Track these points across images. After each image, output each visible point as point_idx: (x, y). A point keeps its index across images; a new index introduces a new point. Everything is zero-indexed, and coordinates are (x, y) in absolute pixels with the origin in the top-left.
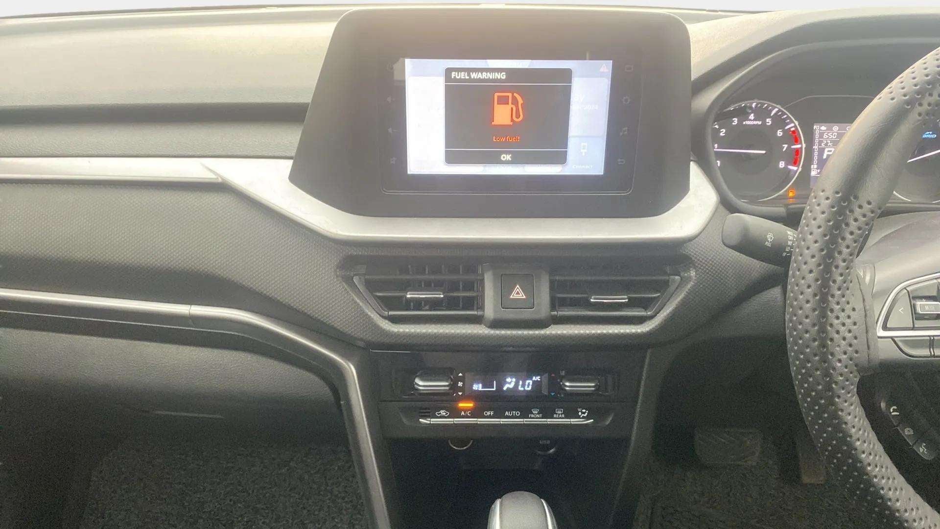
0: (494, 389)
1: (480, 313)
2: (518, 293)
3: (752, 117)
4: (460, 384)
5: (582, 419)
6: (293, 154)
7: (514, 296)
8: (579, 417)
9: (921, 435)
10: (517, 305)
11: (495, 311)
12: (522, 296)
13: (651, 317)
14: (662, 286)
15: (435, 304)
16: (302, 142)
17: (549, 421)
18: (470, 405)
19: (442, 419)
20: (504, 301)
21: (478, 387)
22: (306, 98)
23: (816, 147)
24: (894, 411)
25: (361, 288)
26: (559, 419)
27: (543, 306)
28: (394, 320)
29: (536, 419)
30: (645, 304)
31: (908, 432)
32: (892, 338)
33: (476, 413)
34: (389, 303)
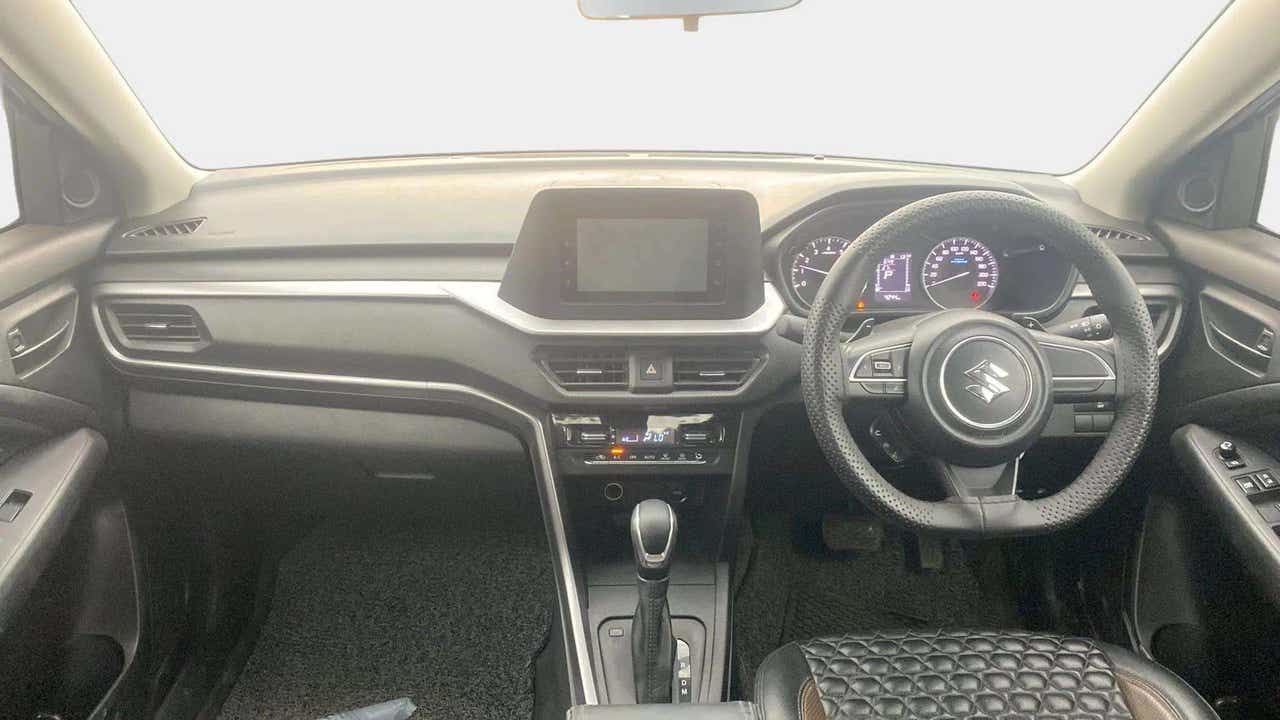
0: (637, 440)
1: (626, 384)
2: (651, 370)
3: (829, 248)
4: (613, 437)
5: (698, 461)
6: (501, 278)
7: (648, 371)
8: (695, 459)
9: (893, 449)
10: (652, 377)
11: (636, 382)
12: (654, 372)
13: (741, 385)
14: (747, 365)
15: (595, 378)
16: (509, 268)
17: (676, 462)
18: (620, 451)
19: (600, 461)
20: (642, 376)
21: (626, 439)
22: (514, 241)
23: (878, 270)
24: (877, 433)
25: (547, 367)
26: (682, 461)
27: (668, 379)
28: (568, 389)
29: (666, 461)
30: (737, 377)
31: (886, 445)
32: (860, 382)
33: (624, 457)
34: (564, 377)
